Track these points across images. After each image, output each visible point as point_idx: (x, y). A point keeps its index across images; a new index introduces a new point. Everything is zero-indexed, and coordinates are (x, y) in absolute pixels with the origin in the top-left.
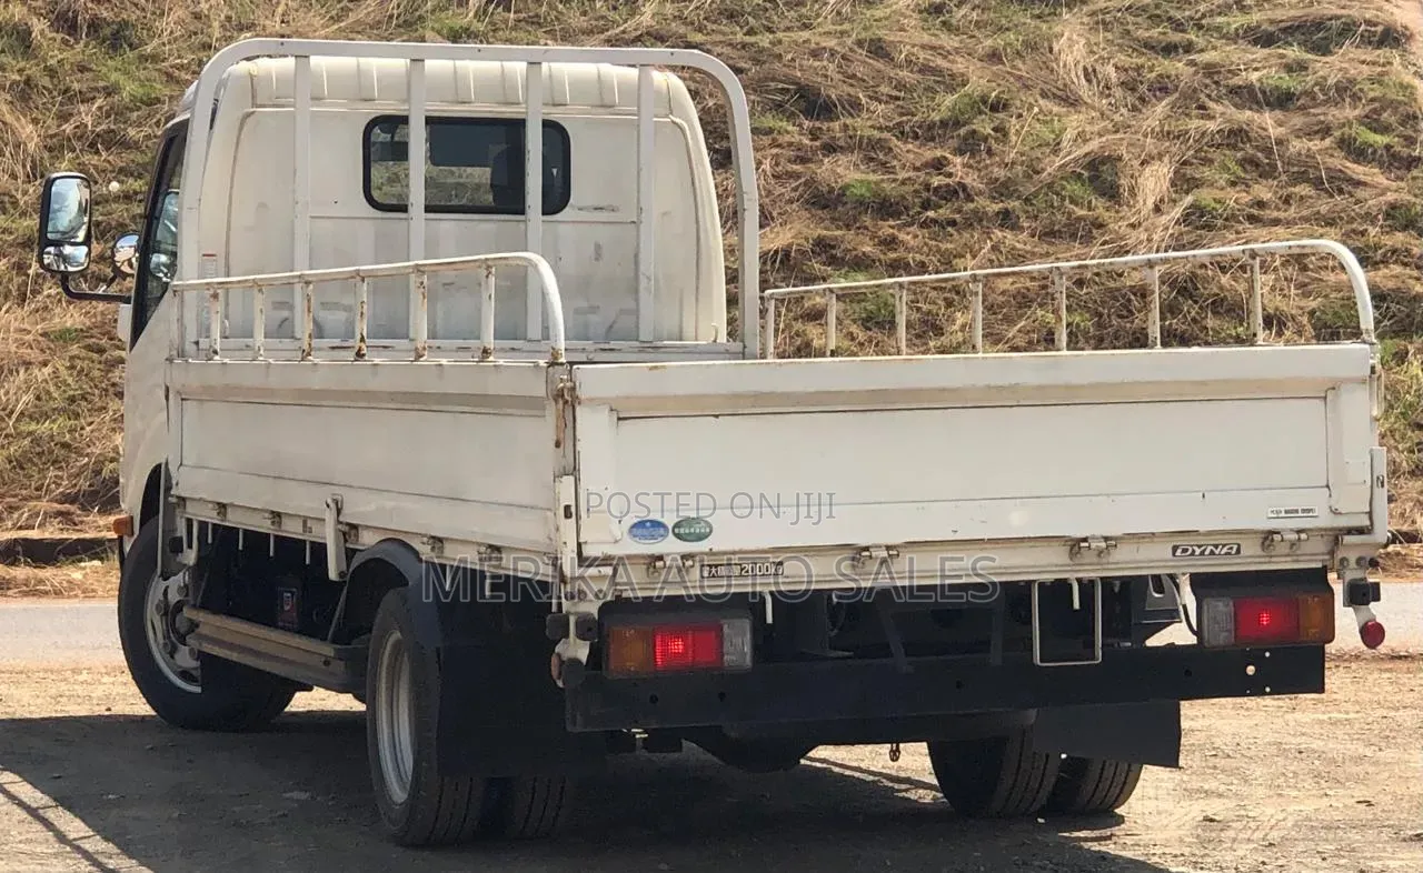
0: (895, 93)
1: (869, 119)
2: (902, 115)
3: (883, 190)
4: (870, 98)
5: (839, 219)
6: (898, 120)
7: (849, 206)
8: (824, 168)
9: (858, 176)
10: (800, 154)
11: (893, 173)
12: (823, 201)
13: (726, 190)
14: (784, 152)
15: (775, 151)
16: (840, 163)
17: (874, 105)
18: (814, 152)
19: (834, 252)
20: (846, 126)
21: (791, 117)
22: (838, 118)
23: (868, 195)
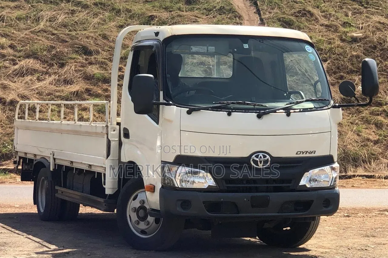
0: (109, 49)
1: (101, 56)
2: (111, 55)
3: (105, 75)
4: (102, 50)
5: (92, 83)
6: (110, 56)
7: (95, 80)
8: (89, 69)
9: (98, 71)
10: (82, 65)
11: (107, 71)
12: (88, 78)
13: (62, 74)
14: (78, 64)
15: (76, 64)
16: (93, 67)
17: (103, 52)
18: (86, 64)
19: (90, 92)
20: (95, 57)
21: (80, 55)
22: (93, 55)
23: (100, 77)
